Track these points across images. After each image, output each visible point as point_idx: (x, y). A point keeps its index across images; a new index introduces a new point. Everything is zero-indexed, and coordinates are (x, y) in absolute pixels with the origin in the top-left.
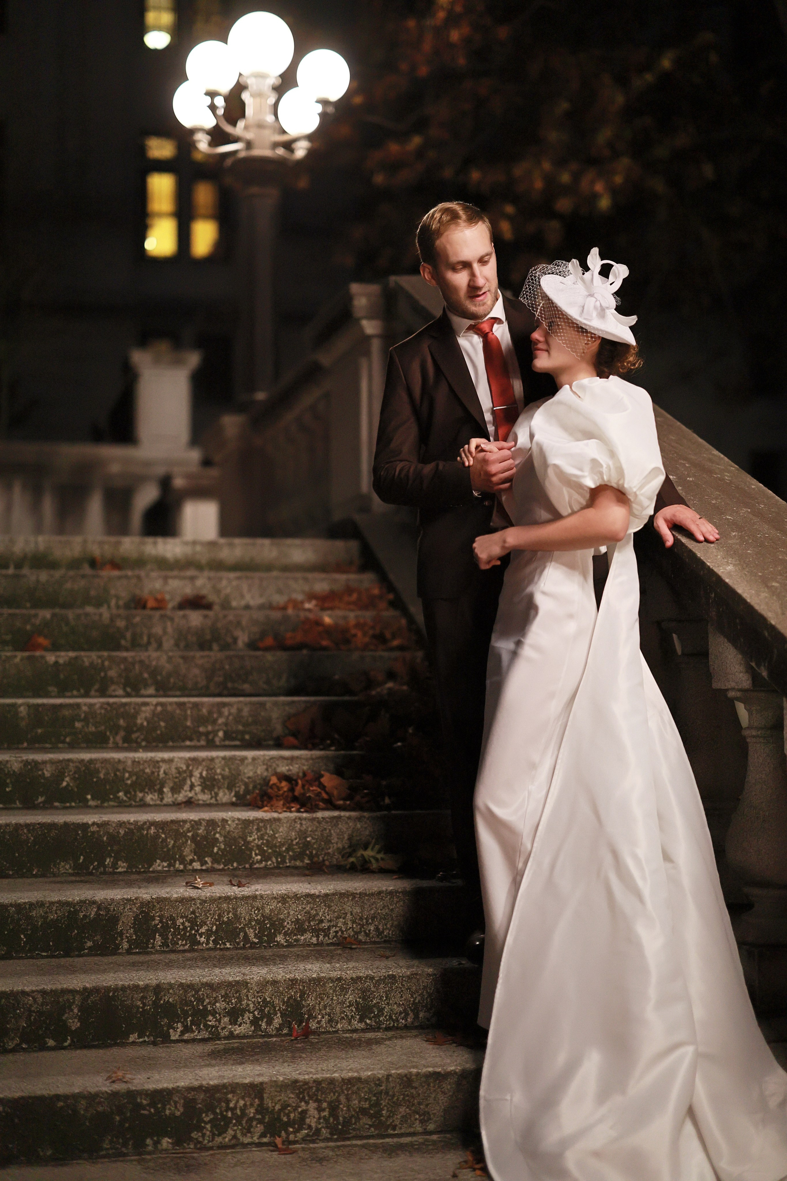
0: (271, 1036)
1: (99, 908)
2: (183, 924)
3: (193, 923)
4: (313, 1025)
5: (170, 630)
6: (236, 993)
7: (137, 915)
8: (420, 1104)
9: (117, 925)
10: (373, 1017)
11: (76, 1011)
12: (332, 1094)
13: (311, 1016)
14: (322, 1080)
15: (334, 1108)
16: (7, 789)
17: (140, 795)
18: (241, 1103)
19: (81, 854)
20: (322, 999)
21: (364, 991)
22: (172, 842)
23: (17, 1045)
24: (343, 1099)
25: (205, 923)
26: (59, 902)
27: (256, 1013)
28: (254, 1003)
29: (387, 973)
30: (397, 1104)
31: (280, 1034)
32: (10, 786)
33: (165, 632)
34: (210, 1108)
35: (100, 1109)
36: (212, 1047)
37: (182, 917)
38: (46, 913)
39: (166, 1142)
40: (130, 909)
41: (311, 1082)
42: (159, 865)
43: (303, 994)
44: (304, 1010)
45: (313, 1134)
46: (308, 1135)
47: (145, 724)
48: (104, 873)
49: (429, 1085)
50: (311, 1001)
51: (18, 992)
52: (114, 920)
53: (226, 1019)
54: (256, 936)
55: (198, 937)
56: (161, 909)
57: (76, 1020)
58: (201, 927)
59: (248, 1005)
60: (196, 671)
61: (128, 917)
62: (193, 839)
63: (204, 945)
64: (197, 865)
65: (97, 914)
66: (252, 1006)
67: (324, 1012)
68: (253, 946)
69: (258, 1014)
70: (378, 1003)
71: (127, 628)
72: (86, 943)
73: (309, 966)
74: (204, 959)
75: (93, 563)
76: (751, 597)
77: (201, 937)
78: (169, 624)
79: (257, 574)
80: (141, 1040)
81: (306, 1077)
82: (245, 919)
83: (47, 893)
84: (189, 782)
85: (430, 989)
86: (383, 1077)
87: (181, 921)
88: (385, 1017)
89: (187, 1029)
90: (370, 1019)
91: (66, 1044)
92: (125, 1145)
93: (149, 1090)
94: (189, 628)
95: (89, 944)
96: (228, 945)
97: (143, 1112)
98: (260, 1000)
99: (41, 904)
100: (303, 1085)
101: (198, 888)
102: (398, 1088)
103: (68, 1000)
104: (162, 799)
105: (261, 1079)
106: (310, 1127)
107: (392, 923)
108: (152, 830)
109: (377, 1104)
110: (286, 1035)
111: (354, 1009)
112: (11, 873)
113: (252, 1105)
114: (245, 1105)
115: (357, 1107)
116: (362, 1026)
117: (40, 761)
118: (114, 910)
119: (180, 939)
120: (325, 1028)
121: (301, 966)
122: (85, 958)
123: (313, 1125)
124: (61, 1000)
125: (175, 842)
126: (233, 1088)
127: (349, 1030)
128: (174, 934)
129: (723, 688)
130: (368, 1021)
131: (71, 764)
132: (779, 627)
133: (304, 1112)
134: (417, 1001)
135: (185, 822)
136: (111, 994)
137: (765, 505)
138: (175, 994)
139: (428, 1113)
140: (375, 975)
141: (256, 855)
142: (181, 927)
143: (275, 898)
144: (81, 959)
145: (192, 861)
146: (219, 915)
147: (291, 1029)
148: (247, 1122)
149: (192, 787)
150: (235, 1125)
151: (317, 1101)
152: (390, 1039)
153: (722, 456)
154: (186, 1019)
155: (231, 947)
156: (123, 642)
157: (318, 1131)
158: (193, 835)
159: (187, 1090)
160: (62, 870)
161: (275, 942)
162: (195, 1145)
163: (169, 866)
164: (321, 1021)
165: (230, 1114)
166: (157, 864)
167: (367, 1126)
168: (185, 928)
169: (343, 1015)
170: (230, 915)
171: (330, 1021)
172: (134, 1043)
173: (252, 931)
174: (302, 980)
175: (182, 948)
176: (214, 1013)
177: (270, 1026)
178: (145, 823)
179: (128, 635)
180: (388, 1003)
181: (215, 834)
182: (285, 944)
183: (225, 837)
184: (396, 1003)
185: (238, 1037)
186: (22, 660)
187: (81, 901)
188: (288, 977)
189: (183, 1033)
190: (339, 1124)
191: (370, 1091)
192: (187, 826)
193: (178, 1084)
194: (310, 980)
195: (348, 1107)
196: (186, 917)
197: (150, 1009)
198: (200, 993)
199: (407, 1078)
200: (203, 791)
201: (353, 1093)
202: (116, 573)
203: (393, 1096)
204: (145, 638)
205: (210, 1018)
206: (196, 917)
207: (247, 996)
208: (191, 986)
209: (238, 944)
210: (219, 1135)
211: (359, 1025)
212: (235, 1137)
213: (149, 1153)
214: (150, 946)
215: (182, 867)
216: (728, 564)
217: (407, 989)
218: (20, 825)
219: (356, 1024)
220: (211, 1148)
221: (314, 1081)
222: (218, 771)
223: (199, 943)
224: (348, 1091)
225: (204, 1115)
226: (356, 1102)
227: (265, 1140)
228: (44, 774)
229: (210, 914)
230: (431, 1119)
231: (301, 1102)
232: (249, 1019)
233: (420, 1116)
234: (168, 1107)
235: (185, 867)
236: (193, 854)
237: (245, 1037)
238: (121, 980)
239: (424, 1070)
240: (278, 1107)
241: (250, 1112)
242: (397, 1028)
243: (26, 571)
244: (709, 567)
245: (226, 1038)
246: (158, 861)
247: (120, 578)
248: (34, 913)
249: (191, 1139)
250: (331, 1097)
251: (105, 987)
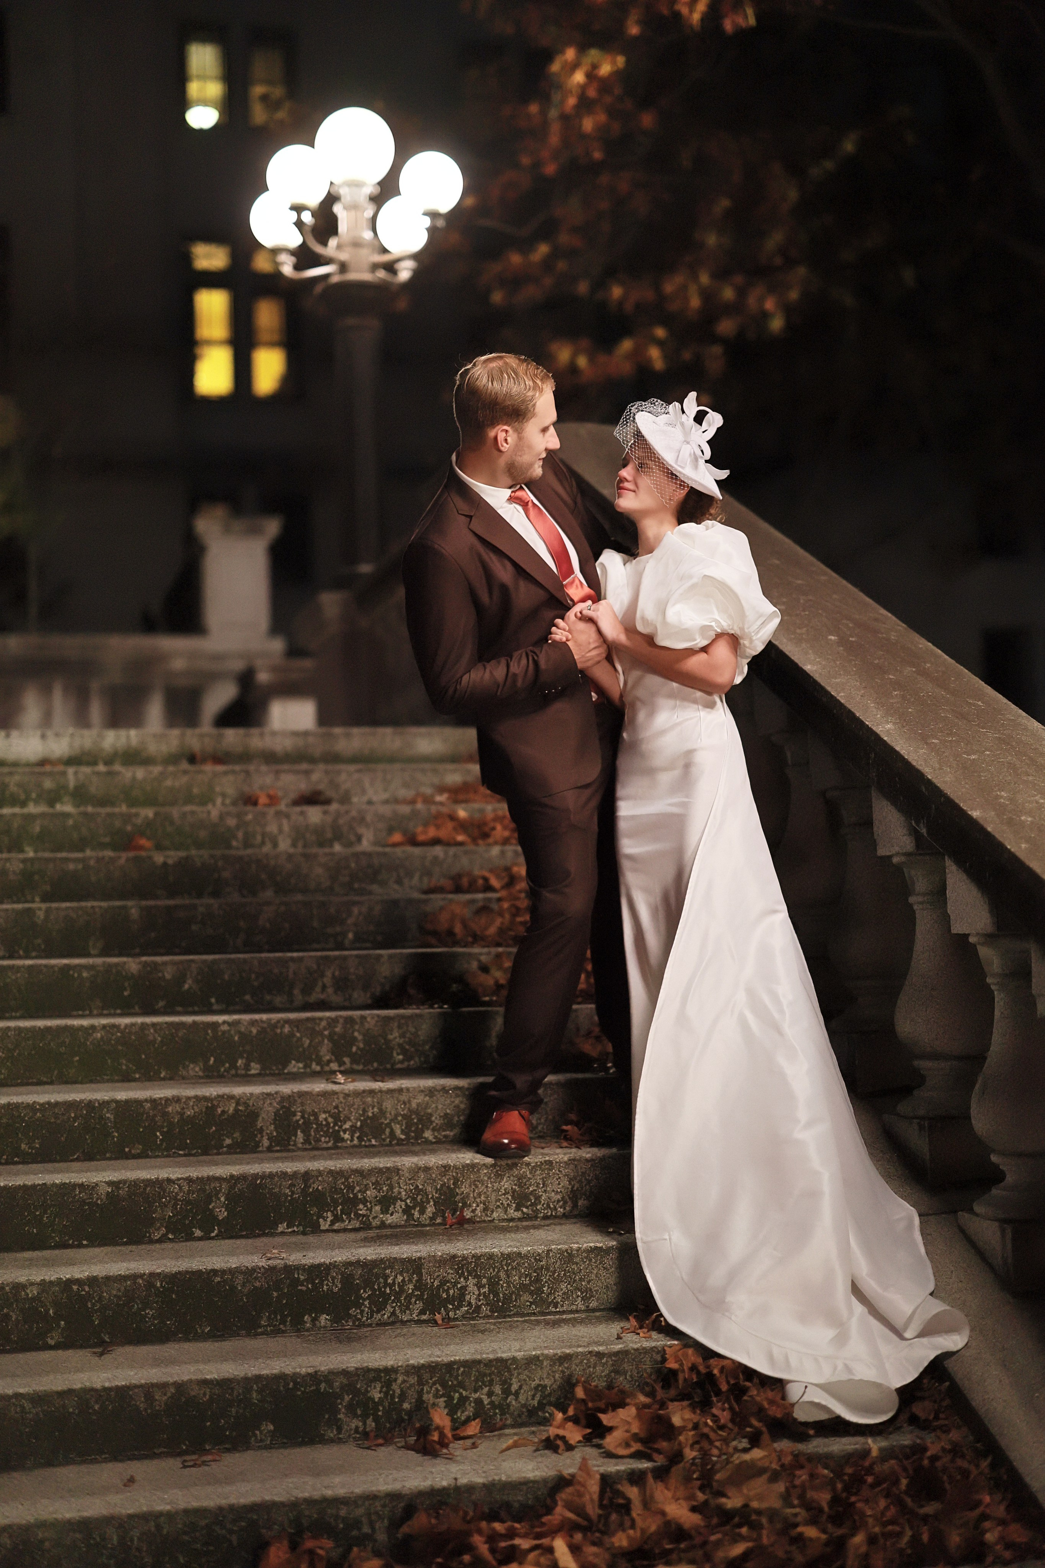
0: (425, 1226)
1: (238, 1104)
2: (326, 1119)
3: (337, 1118)
4: (468, 1214)
5: (286, 828)
6: (387, 1181)
7: (278, 1110)
8: (581, 1280)
9: (257, 1121)
10: (530, 1205)
11: (223, 1199)
12: (491, 1270)
13: (465, 1205)
14: (481, 1255)
15: (493, 1284)
16: (126, 994)
17: (268, 997)
18: (400, 1278)
19: (212, 1055)
20: (477, 1187)
21: (520, 1178)
22: (308, 1042)
23: (163, 1235)
24: (502, 1274)
25: (349, 1119)
26: (196, 1097)
27: (408, 1201)
28: (405, 1190)
29: (544, 1159)
30: (558, 1281)
31: (434, 1223)
32: (128, 988)
33: (281, 831)
34: (367, 1283)
35: (258, 1284)
36: (365, 1235)
37: (325, 1112)
38: (183, 1109)
39: (324, 1319)
40: (271, 1104)
41: (470, 1257)
42: (294, 1066)
43: (456, 1181)
44: (458, 1198)
45: (473, 1311)
46: (467, 1312)
47: (268, 925)
48: (237, 1075)
49: (590, 1260)
50: (465, 1189)
51: (163, 1180)
52: (253, 1115)
53: (378, 1208)
54: (402, 1132)
55: (342, 1133)
56: (302, 1104)
57: (223, 1210)
58: (345, 1123)
59: (400, 1193)
60: (319, 871)
61: (268, 1111)
62: (330, 1038)
63: (349, 1142)
64: (334, 1066)
65: (236, 1110)
66: (404, 1193)
67: (478, 1200)
68: (400, 1142)
69: (410, 1202)
70: (536, 1190)
71: (238, 827)
72: (225, 1140)
73: (461, 1155)
74: (350, 1154)
75: (192, 759)
76: (909, 753)
77: (345, 1133)
78: (285, 822)
79: (380, 766)
80: (290, 1230)
81: (465, 1252)
82: (390, 1114)
83: (181, 1090)
84: (320, 984)
85: (589, 1176)
86: (543, 1252)
87: (324, 1116)
88: (543, 1205)
89: (337, 1219)
90: (527, 1207)
91: (213, 1235)
92: (283, 1322)
93: (306, 1265)
94: (307, 826)
95: (228, 1141)
96: (373, 1142)
97: (300, 1288)
98: (412, 1188)
99: (177, 1100)
100: (462, 1260)
101: (340, 1083)
102: (558, 1263)
103: (215, 1188)
104: (292, 1002)
105: (419, 1255)
106: (470, 1304)
107: (547, 1118)
108: (287, 1029)
109: (538, 1280)
110: (439, 1224)
111: (510, 1197)
112: (137, 1076)
113: (410, 1281)
114: (403, 1281)
115: (517, 1284)
116: (518, 1214)
117: (160, 962)
118: (253, 1105)
119: (322, 1136)
120: (480, 1217)
121: (454, 1156)
122: (225, 1156)
123: (473, 1302)
124: (207, 1187)
125: (311, 1041)
126: (392, 1262)
127: (506, 1219)
128: (317, 1130)
129: (888, 854)
130: (525, 1210)
131: (193, 965)
132: (935, 781)
133: (464, 1288)
134: (575, 1188)
135: (321, 1019)
136: (258, 1182)
137: (932, 664)
138: (324, 1181)
139: (591, 1290)
140: (531, 1161)
141: (398, 1054)
142: (324, 1123)
143: (422, 1091)
144: (220, 1157)
145: (329, 1062)
146: (364, 1111)
147: (444, 1218)
148: (405, 1299)
149: (324, 987)
150: (393, 1302)
151: (477, 1277)
152: (548, 1226)
153: (890, 615)
154: (336, 1209)
155: (377, 1144)
156: (234, 843)
157: (478, 1308)
158: (330, 1034)
159: (343, 1266)
160: (192, 1073)
161: (422, 1138)
162: (354, 1323)
163: (305, 1067)
164: (476, 1209)
165: (388, 1291)
166: (292, 1065)
167: (528, 1304)
168: (328, 1124)
169: (498, 1204)
170: (376, 1110)
171: (485, 1209)
172: (283, 1233)
173: (398, 1126)
174: (455, 1167)
175: (325, 1145)
176: (364, 1201)
177: (423, 1214)
178: (278, 1021)
179: (240, 835)
180: (545, 1191)
181: (353, 1033)
182: (434, 1140)
183: (364, 1035)
184: (553, 1191)
185: (390, 1226)
186: (128, 860)
187: (219, 1096)
188: (440, 1163)
189: (333, 1223)
190: (498, 1301)
191: (530, 1266)
192: (324, 1023)
193: (335, 1259)
194: (463, 1167)
195: (508, 1283)
196: (329, 1112)
197: (299, 1197)
198: (350, 1180)
199: (567, 1253)
200: (335, 992)
201: (512, 1268)
202: (220, 768)
203: (554, 1272)
204: (259, 838)
205: (361, 1206)
206: (339, 1112)
207: (399, 1183)
208: (340, 1173)
209: (384, 1140)
210: (378, 1312)
211: (516, 1213)
212: (393, 1313)
213: (308, 1330)
214: (292, 1143)
215: (318, 1068)
216: (888, 722)
217: (565, 1176)
218: (147, 1024)
219: (513, 1213)
220: (370, 1325)
221: (473, 1256)
222: (352, 970)
223: (343, 1140)
224: (507, 1267)
225: (362, 1291)
226: (517, 1278)
227: (424, 1317)
228: (164, 976)
229: (354, 1109)
230: (592, 1296)
231: (460, 1278)
232: (401, 1207)
233: (582, 1293)
234: (326, 1282)
235: (322, 1067)
236: (330, 1054)
237: (396, 1226)
238: (268, 1168)
239: (585, 1245)
240: (436, 1284)
241: (409, 1288)
242: (556, 1217)
243: (117, 767)
244: (868, 726)
245: (378, 1228)
246: (293, 1062)
247: (226, 773)
248: (170, 1109)
249: (349, 1316)
250: (491, 1272)
251: (253, 1174)
